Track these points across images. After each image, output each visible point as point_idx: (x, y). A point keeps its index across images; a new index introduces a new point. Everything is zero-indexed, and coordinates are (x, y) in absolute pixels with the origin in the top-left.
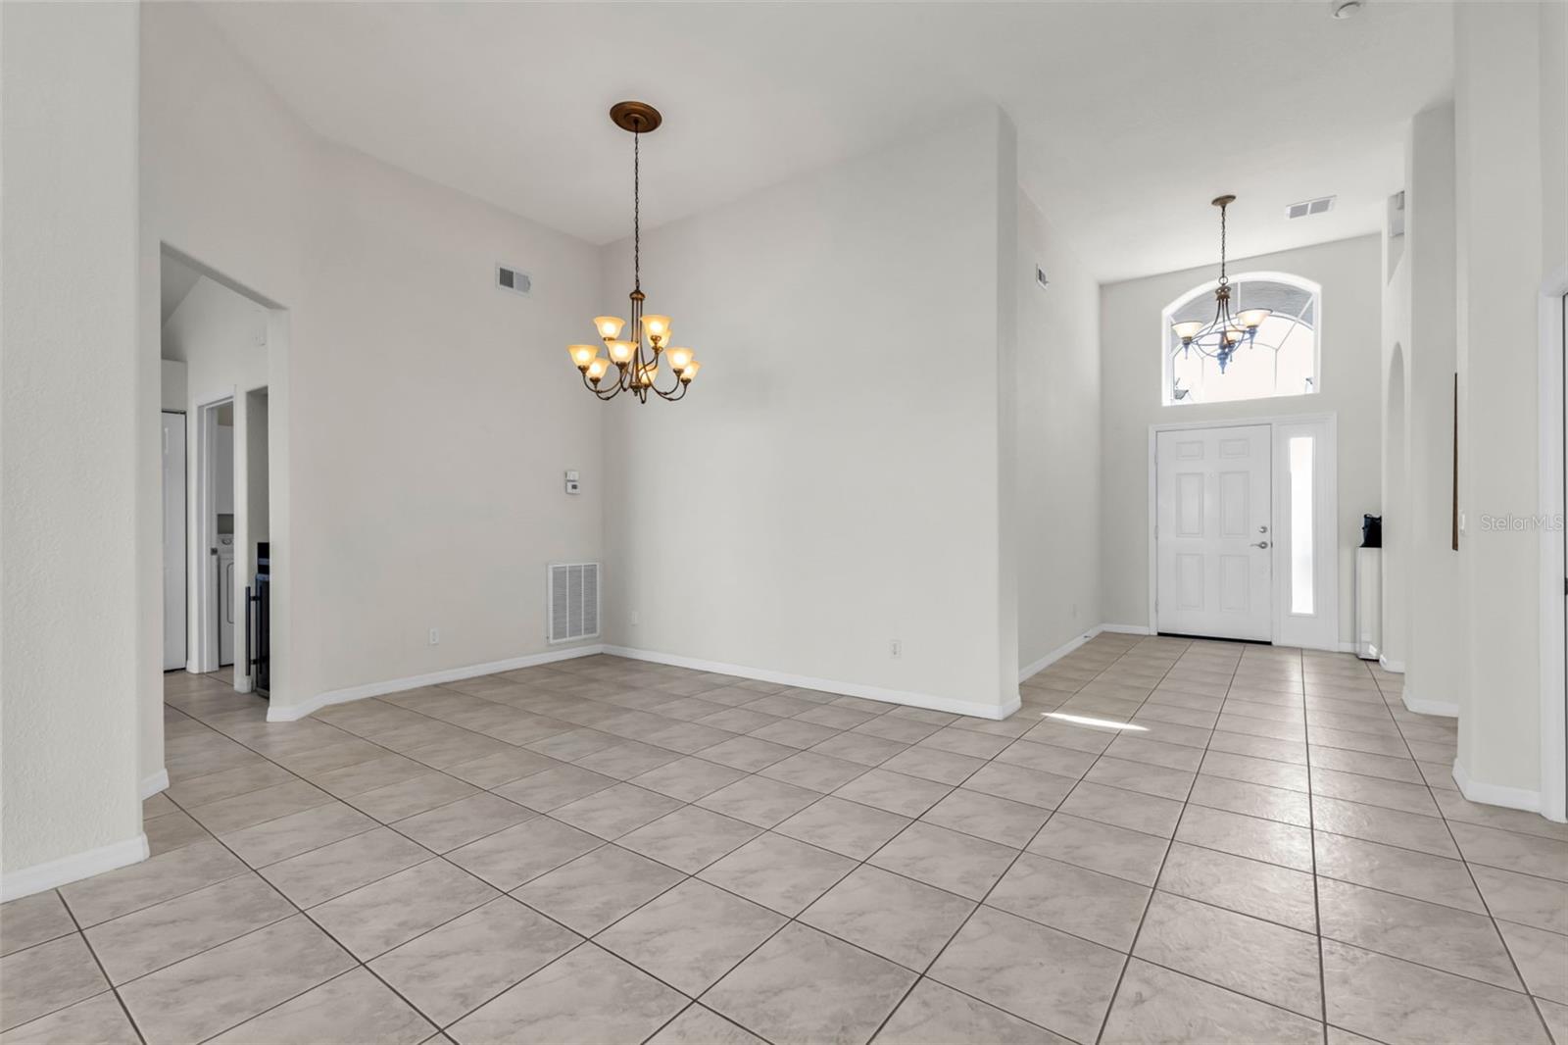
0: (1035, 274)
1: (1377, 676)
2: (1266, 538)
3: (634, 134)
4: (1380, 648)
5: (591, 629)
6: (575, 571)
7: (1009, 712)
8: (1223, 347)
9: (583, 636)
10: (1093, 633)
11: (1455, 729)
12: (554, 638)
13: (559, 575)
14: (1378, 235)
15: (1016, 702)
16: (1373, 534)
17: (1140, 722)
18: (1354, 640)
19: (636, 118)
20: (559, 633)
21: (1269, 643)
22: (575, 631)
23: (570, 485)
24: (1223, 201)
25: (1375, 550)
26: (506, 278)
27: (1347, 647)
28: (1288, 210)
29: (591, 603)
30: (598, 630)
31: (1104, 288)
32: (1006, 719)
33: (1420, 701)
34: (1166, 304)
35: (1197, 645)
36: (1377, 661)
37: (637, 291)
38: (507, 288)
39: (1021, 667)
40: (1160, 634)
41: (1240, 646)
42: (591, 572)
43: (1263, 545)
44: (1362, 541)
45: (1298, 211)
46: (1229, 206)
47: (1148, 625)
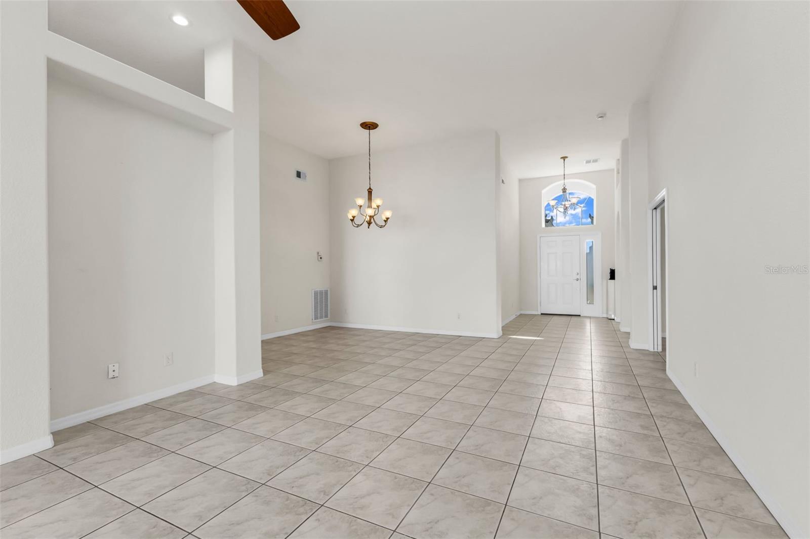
0: (501, 181)
1: (613, 323)
2: (578, 277)
3: (368, 131)
4: (615, 315)
5: (326, 316)
6: (321, 292)
7: (500, 336)
8: (565, 210)
9: (324, 319)
10: (518, 314)
11: (629, 334)
12: (315, 319)
13: (316, 293)
14: (614, 169)
15: (501, 333)
16: (612, 275)
17: (541, 337)
18: (607, 313)
19: (369, 126)
20: (316, 318)
21: (580, 316)
22: (321, 317)
23: (319, 257)
24: (564, 158)
25: (613, 280)
26: (299, 175)
27: (605, 316)
28: (585, 162)
29: (326, 306)
30: (329, 316)
31: (520, 180)
32: (499, 338)
33: (623, 329)
34: (543, 188)
35: (555, 317)
36: (614, 319)
37: (370, 188)
38: (298, 178)
39: (502, 322)
40: (542, 314)
41: (570, 317)
42: (326, 292)
43: (577, 280)
44: (609, 278)
45: (588, 162)
46: (566, 160)
47: (537, 311)
